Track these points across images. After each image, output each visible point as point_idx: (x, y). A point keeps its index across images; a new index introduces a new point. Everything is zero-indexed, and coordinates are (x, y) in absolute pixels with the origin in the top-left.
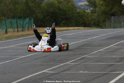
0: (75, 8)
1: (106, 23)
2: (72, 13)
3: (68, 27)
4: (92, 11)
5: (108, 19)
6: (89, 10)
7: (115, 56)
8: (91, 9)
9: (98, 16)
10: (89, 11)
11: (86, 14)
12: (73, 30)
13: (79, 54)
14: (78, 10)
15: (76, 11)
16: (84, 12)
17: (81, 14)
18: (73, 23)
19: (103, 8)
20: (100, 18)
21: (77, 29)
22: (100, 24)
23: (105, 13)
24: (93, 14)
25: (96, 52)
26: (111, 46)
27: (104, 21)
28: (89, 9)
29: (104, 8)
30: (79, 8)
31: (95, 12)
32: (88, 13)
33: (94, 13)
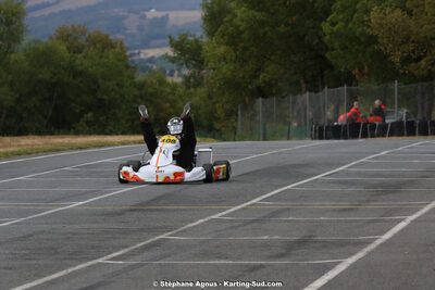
0: (127, 67)
1: (236, 120)
2: (118, 85)
3: (106, 134)
4: (187, 79)
5: (245, 107)
6: (179, 76)
7: (266, 237)
8: (186, 72)
9: (210, 97)
10: (177, 80)
11: (168, 90)
12: (123, 144)
13: (142, 230)
14: (140, 77)
15: (131, 78)
16: (162, 82)
17: (150, 90)
18: (123, 122)
19: (226, 69)
20: (214, 104)
21: (135, 142)
22: (217, 126)
23: (231, 85)
24: (192, 90)
25: (202, 221)
26: (254, 201)
27: (231, 114)
28: (176, 73)
29: (231, 68)
30: (144, 69)
31: (198, 84)
32: (174, 87)
33: (195, 87)
